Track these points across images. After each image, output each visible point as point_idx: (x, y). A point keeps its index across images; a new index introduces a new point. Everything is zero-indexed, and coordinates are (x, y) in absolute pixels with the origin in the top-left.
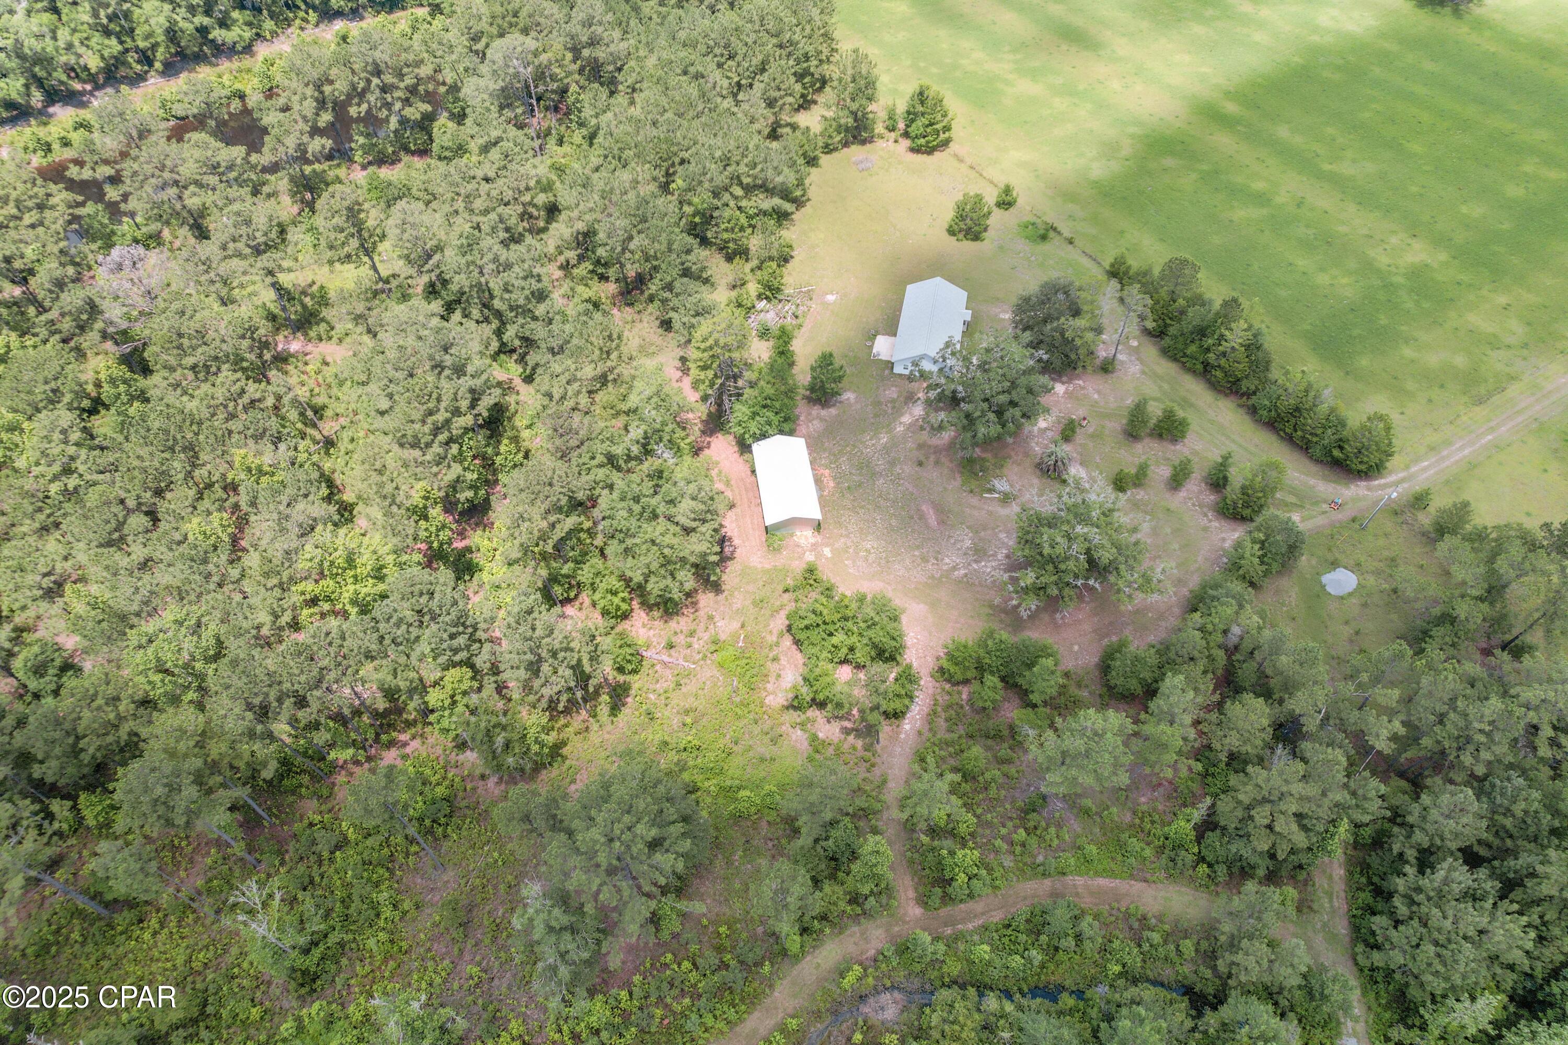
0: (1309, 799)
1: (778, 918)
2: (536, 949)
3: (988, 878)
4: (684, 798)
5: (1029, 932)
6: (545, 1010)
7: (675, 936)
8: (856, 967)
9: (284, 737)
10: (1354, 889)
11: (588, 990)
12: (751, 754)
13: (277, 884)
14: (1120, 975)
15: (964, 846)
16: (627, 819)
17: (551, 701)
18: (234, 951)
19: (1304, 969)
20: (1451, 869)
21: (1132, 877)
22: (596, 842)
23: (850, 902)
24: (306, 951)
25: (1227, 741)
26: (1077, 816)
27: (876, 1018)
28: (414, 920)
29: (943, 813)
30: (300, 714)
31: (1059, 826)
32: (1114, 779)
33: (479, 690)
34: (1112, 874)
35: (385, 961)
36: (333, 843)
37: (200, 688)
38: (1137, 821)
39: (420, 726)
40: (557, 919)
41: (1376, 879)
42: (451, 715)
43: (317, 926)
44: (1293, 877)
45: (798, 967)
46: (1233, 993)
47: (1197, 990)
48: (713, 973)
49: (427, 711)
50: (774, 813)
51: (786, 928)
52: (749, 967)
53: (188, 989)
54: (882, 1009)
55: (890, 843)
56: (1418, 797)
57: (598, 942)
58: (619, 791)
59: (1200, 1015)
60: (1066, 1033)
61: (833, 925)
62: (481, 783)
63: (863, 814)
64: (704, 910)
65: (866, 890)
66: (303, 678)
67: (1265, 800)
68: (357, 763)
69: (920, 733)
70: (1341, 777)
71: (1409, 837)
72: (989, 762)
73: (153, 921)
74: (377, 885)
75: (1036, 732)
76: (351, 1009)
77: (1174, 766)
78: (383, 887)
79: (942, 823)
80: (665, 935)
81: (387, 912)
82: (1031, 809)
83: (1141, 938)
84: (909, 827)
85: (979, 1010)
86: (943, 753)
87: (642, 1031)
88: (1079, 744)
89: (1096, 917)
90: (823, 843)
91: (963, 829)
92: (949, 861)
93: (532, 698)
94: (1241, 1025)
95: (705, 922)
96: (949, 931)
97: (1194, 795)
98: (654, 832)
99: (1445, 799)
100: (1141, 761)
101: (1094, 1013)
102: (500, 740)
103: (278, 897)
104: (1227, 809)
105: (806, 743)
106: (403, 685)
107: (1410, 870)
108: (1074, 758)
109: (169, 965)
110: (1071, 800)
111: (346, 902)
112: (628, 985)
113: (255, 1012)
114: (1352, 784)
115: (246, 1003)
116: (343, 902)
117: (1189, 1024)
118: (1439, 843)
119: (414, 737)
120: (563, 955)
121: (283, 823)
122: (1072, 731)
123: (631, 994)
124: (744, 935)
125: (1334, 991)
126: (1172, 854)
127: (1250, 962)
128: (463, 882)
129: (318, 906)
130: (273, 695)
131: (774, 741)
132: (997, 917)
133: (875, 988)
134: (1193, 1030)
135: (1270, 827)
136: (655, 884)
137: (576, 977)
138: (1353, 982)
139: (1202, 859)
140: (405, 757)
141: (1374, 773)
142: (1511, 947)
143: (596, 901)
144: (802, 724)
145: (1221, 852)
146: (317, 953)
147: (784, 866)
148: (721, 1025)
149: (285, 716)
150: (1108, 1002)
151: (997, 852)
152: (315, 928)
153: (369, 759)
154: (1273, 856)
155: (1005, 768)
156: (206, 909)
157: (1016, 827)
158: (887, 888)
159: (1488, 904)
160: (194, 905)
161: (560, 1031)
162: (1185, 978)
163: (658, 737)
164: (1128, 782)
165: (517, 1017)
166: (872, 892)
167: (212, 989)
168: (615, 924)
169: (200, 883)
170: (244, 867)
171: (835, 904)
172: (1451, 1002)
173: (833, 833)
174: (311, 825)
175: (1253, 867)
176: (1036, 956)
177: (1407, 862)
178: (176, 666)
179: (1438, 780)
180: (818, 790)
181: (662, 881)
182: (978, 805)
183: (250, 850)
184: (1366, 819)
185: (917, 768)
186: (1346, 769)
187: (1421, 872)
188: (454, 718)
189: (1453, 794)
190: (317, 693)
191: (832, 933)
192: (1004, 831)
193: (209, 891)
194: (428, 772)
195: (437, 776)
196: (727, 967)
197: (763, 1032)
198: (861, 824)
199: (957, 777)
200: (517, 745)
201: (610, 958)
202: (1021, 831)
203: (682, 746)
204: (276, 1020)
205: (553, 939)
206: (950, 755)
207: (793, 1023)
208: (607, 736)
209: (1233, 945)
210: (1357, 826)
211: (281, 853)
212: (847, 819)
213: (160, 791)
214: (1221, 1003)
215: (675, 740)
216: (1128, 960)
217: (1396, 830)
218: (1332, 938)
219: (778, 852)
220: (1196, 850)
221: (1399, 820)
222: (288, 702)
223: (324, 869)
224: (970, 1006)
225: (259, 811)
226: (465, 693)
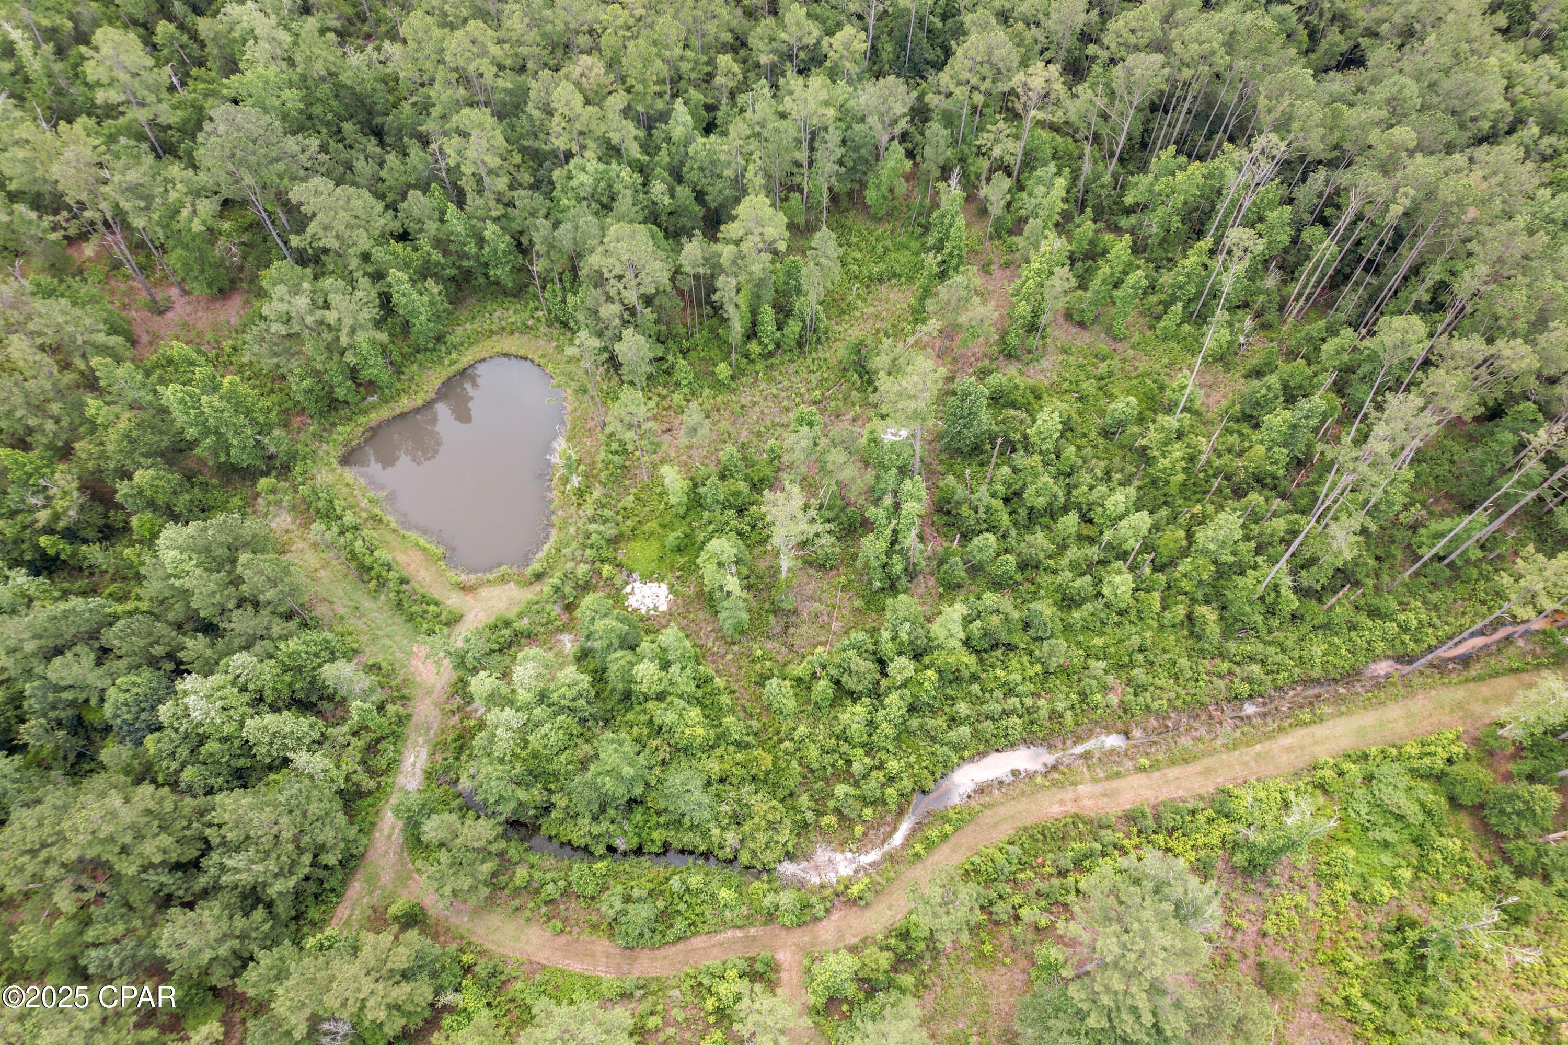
21: (544, 968)
34: (565, 973)
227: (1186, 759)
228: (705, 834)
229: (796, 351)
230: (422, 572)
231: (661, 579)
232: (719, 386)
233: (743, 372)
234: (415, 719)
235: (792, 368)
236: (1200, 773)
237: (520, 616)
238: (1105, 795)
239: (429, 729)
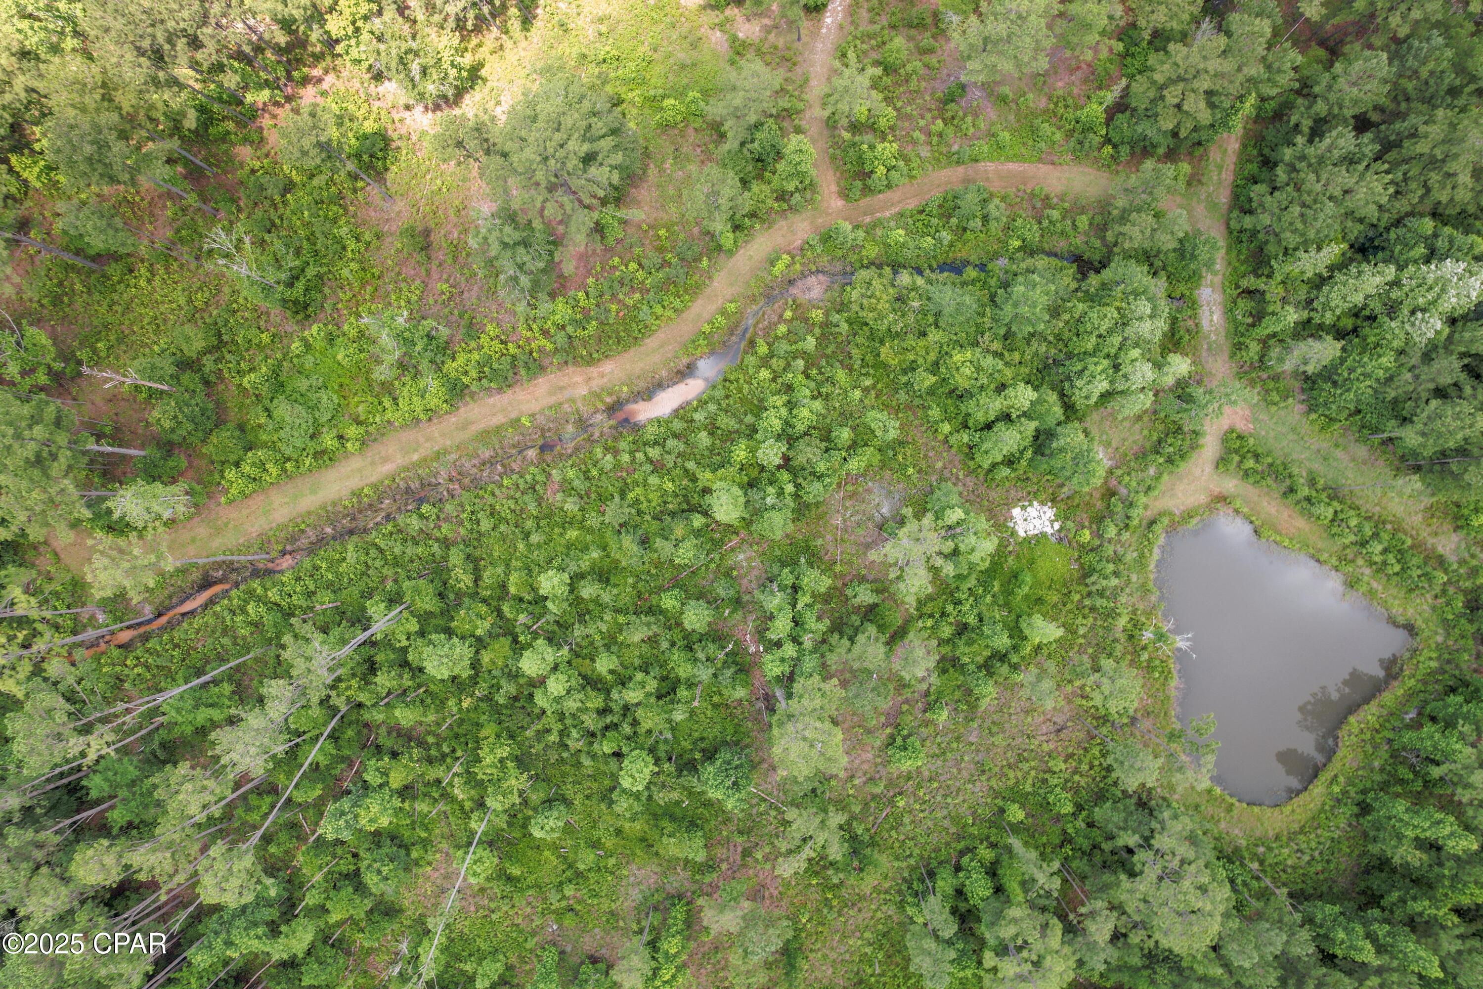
0: (1222, 75)
1: (711, 218)
2: (496, 264)
3: (905, 169)
4: (610, 111)
5: (941, 216)
6: (515, 314)
7: (619, 241)
8: (784, 256)
9: (191, 82)
10: (1243, 158)
11: (549, 294)
12: (671, 61)
13: (242, 230)
14: (1020, 249)
15: (883, 139)
16: (558, 136)
17: (458, 20)
18: (227, 290)
19: (1181, 235)
20: (1340, 135)
21: (1040, 160)
22: (532, 162)
23: (777, 199)
24: (291, 285)
25: (1153, 17)
26: (994, 104)
27: (803, 298)
28: (378, 249)
29: (864, 109)
30: (199, 56)
31: (976, 115)
32: (1034, 64)
33: (380, 13)
34: (1021, 158)
35: (363, 286)
36: (281, 187)
37: (76, 34)
38: (1052, 106)
39: (329, 59)
40: (509, 236)
41: (1266, 151)
42: (358, 44)
43: (292, 262)
44: (1190, 154)
45: (733, 260)
46: (1116, 258)
47: (1085, 257)
48: (658, 270)
49: (331, 43)
50: (700, 120)
51: (720, 226)
52: (689, 262)
53: (200, 323)
54: (809, 289)
55: (813, 141)
56: (1332, 66)
57: (551, 253)
58: (546, 109)
59: (1085, 276)
60: (967, 299)
61: (762, 221)
62: (408, 113)
63: (786, 114)
64: (643, 217)
65: (791, 187)
66: (185, 14)
67: (1180, 79)
68: (277, 104)
69: (841, 27)
70: (1261, 51)
71: (1309, 107)
72: (911, 53)
73: (143, 271)
74: (335, 221)
75: (960, 18)
76: (346, 327)
77: (1095, 49)
78: (341, 223)
79: (863, 119)
80: (611, 241)
81: (352, 245)
82: (950, 98)
83: (1041, 216)
84: (831, 124)
85: (893, 286)
86: (865, 46)
87: (602, 323)
88: (1001, 28)
89: (1003, 199)
90: (750, 146)
91: (883, 123)
92: (869, 154)
93: (437, 18)
94: (1118, 283)
95: (645, 227)
96: (868, 219)
97: (1111, 78)
98: (586, 147)
99: (1358, 66)
100: (1064, 42)
101: (993, 282)
102: (415, 68)
103: (247, 240)
104: (1141, 90)
105: (726, 45)
106: (297, 14)
107: (1300, 140)
108: (996, 43)
109: (174, 306)
110: (988, 88)
111: (311, 239)
112: (584, 287)
113: (265, 337)
114: (1270, 58)
115: (254, 331)
116: (308, 239)
117: (1074, 285)
118: (1336, 110)
119: (326, 72)
120: (521, 266)
121: (226, 173)
122: (995, 15)
123: (587, 294)
124: (682, 236)
125: (1203, 253)
126: (1081, 137)
127: (1135, 232)
128: (414, 211)
129: (287, 245)
130: (161, 38)
131: (694, 46)
132: (912, 205)
133: (802, 273)
134: (1077, 290)
135: (1178, 106)
136: (595, 197)
137: (536, 285)
138: (1221, 243)
139: (1108, 140)
140: (324, 94)
141: (1295, 44)
142: (1367, 203)
143: (542, 217)
144: (721, 25)
145: (1127, 133)
146: (300, 285)
147: (712, 170)
148: (669, 313)
149: (183, 59)
150: (1006, 272)
151: (915, 143)
152: (292, 265)
153: (289, 99)
154: (1175, 134)
155: (927, 58)
156: (186, 256)
157: (934, 118)
158: (811, 184)
159: (1361, 167)
160: (174, 254)
161: (531, 329)
162: (1077, 248)
163: (575, 51)
164: (1047, 66)
165: (491, 322)
166: (797, 188)
167: (220, 324)
168: (563, 236)
169: (169, 234)
170: (204, 216)
171: (763, 202)
172: (1301, 254)
173: (758, 135)
174: (253, 171)
175: (1154, 146)
176: (946, 236)
177: (1300, 132)
178: (38, 9)
179: (1357, 46)
180: (742, 93)
181: (601, 193)
182: (899, 98)
183: (204, 200)
184: (1274, 92)
185: (837, 64)
186: (1268, 42)
187: (1311, 141)
188: (362, 48)
189: (1366, 60)
190: (208, 30)
191: (762, 228)
192: (922, 123)
193: (181, 240)
194: (352, 107)
195: (362, 111)
196: (670, 264)
197: (706, 315)
198: (785, 124)
199: (878, 71)
200: (433, 71)
201: (563, 265)
202: (939, 122)
203: (601, 58)
204: (285, 341)
205: (509, 253)
206: (872, 48)
207: (731, 307)
208: (523, 54)
209: (1123, 218)
210: (1263, 100)
211: (234, 200)
212: (771, 120)
213: (88, 149)
214: (1105, 267)
215: (593, 52)
216: (1029, 237)
217: (1300, 101)
218: (1212, 206)
219: (707, 157)
220: (1104, 132)
221: (1305, 91)
222: (181, 43)
223: (281, 211)
224: (885, 282)
225: (197, 161)
226: (366, 18)
227: (484, 436)
229: (934, 864)
230: (1273, 511)
231: (1027, 540)
232: (1016, 795)
233: (992, 824)
234: (1226, 356)
235: (934, 839)
236: (472, 423)
237: (1158, 477)
238: (561, 389)
239: (1209, 349)
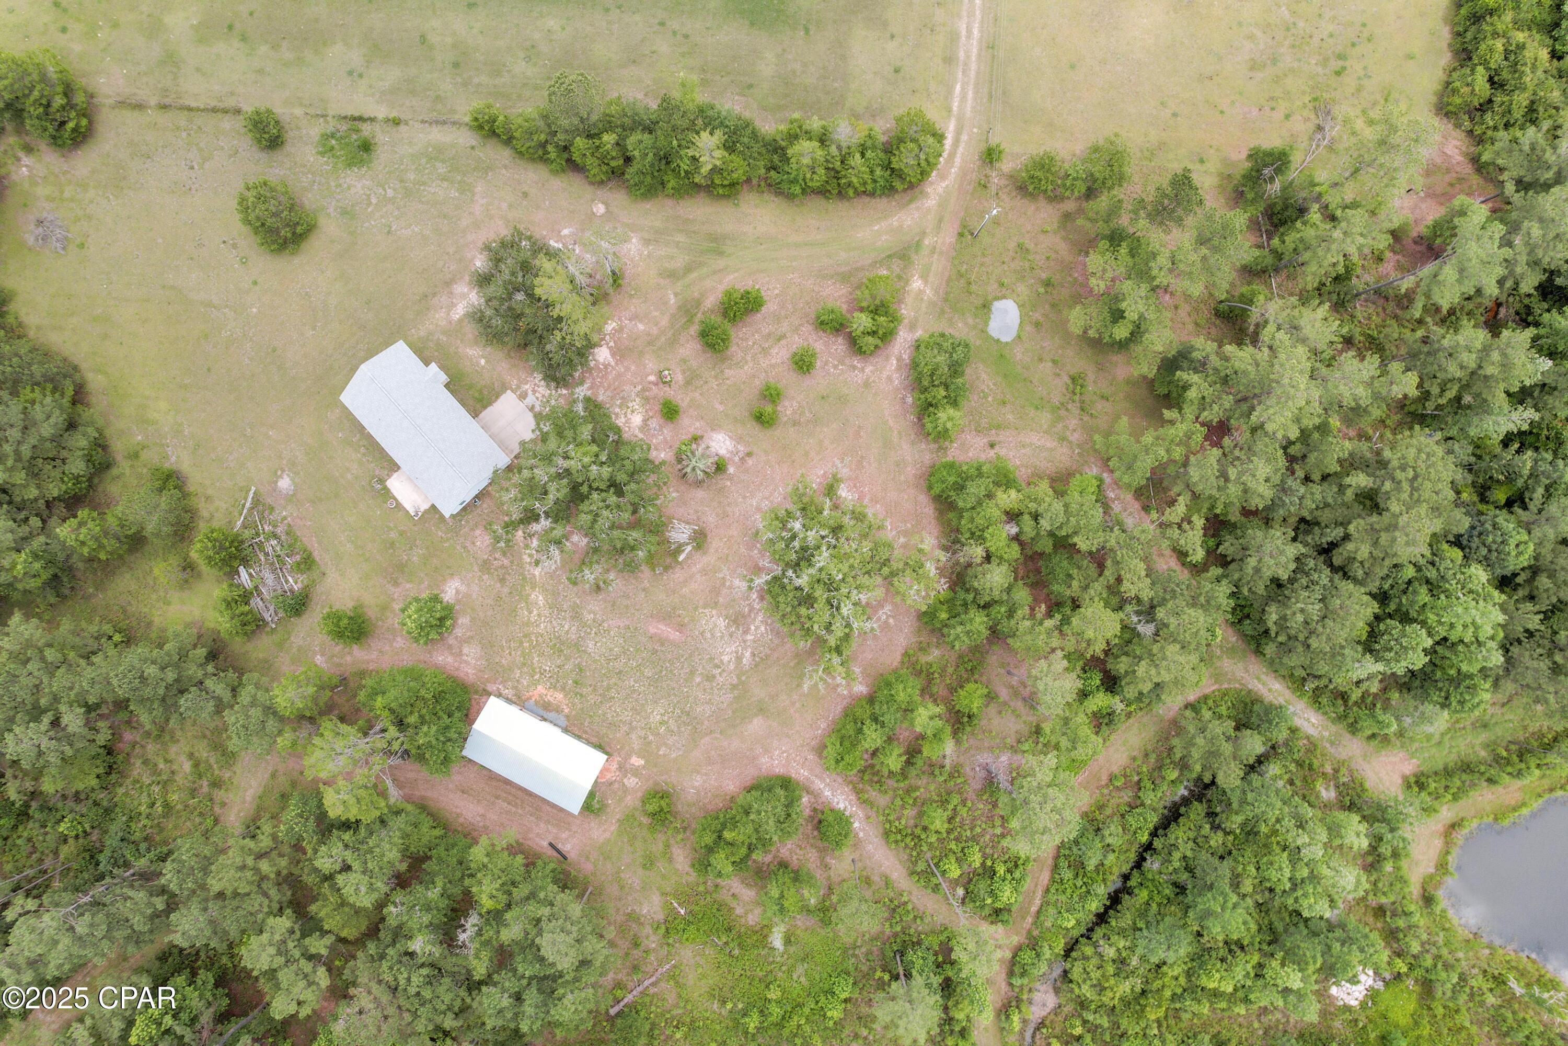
27: (1048, 1014)
54: (1044, 1004)
69: (868, 819)
96: (1030, 920)
228: (1122, 932)
230: (1492, 798)
234: (1349, 738)
237: (1398, 870)
239: (1333, 745)
